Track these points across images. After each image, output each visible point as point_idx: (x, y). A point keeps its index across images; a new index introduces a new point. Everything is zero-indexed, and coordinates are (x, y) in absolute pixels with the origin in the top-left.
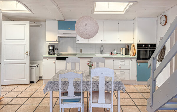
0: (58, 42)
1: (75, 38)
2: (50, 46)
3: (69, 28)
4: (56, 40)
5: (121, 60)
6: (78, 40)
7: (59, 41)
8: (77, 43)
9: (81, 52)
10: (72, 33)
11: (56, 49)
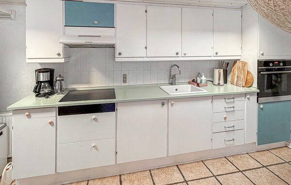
0: (62, 61)
1: (113, 47)
2: (39, 71)
3: (96, 22)
4: (59, 55)
5: (227, 101)
6: (120, 54)
7: (67, 57)
8: (117, 60)
9: (125, 81)
10: (103, 35)
11: (58, 79)
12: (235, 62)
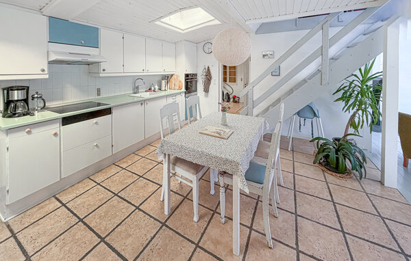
0: (47, 76)
2: (10, 90)
4: (43, 70)
6: (104, 70)
8: (101, 75)
10: (90, 53)
11: (36, 96)
12: (172, 75)
